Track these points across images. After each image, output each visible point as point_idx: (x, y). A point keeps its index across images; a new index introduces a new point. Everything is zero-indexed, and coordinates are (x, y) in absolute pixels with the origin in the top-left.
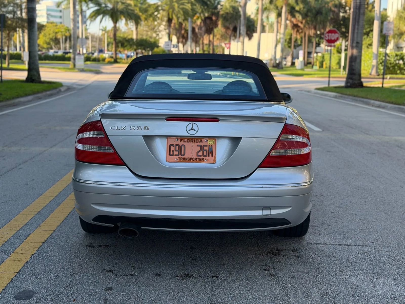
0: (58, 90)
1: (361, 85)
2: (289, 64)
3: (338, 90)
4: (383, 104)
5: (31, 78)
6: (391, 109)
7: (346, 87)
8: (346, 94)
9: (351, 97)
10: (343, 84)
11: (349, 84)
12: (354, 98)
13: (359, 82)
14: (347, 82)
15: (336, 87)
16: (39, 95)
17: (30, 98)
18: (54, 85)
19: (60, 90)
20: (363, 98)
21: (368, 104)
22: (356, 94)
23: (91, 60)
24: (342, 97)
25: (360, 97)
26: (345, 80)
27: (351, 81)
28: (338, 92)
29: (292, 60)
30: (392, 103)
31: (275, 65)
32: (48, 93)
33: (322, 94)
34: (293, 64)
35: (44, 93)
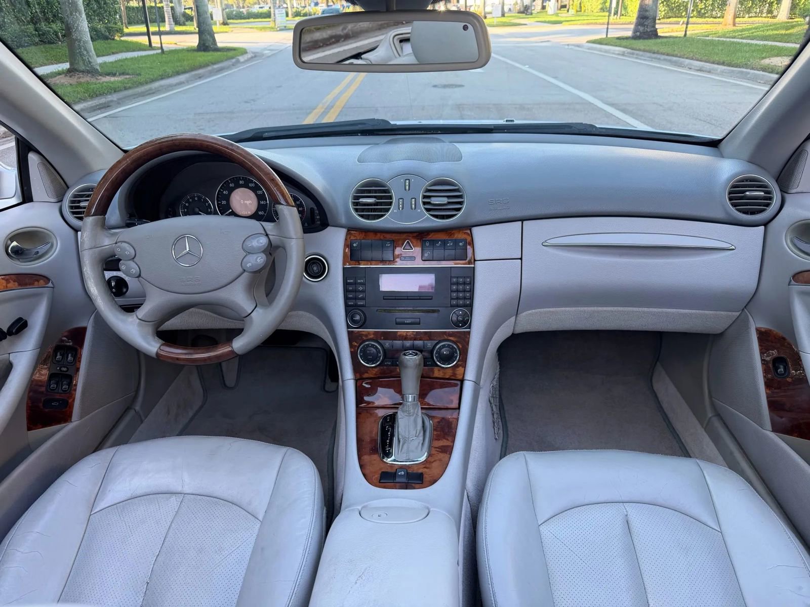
0: (234, 60)
1: (654, 35)
2: (539, 8)
3: (624, 43)
4: (708, 66)
5: (204, 44)
6: (722, 73)
7: (635, 37)
8: (639, 50)
9: (648, 54)
10: (629, 34)
11: (638, 34)
12: (655, 55)
13: (652, 29)
14: (635, 31)
15: (618, 38)
18: (230, 54)
19: (238, 61)
20: (668, 55)
21: (680, 65)
22: (655, 48)
24: (633, 54)
25: (663, 54)
26: (632, 26)
27: (641, 29)
28: (625, 47)
29: (543, 3)
30: (723, 64)
31: (522, 9)
32: (216, 66)
33: (600, 50)
34: (544, 8)
35: (209, 68)
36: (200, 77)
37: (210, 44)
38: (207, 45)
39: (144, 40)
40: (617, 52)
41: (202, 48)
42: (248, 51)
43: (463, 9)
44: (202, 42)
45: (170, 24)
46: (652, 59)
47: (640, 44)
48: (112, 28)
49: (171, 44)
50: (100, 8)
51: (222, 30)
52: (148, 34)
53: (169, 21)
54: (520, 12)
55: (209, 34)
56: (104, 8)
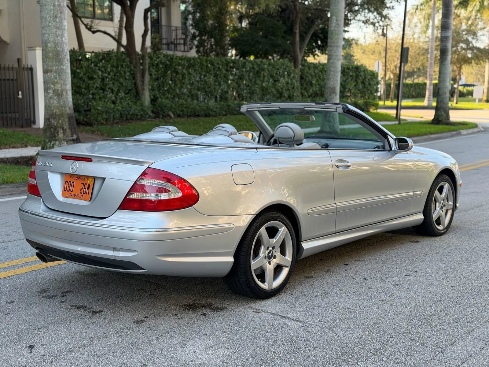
5: (438, 119)
18: (456, 127)
37: (443, 118)
38: (440, 119)
39: (393, 112)
41: (435, 122)
42: (479, 126)
44: (436, 117)
45: (429, 100)
48: (370, 102)
49: (417, 117)
50: (364, 88)
51: (479, 107)
52: (397, 108)
53: (429, 98)
55: (444, 111)
56: (367, 88)
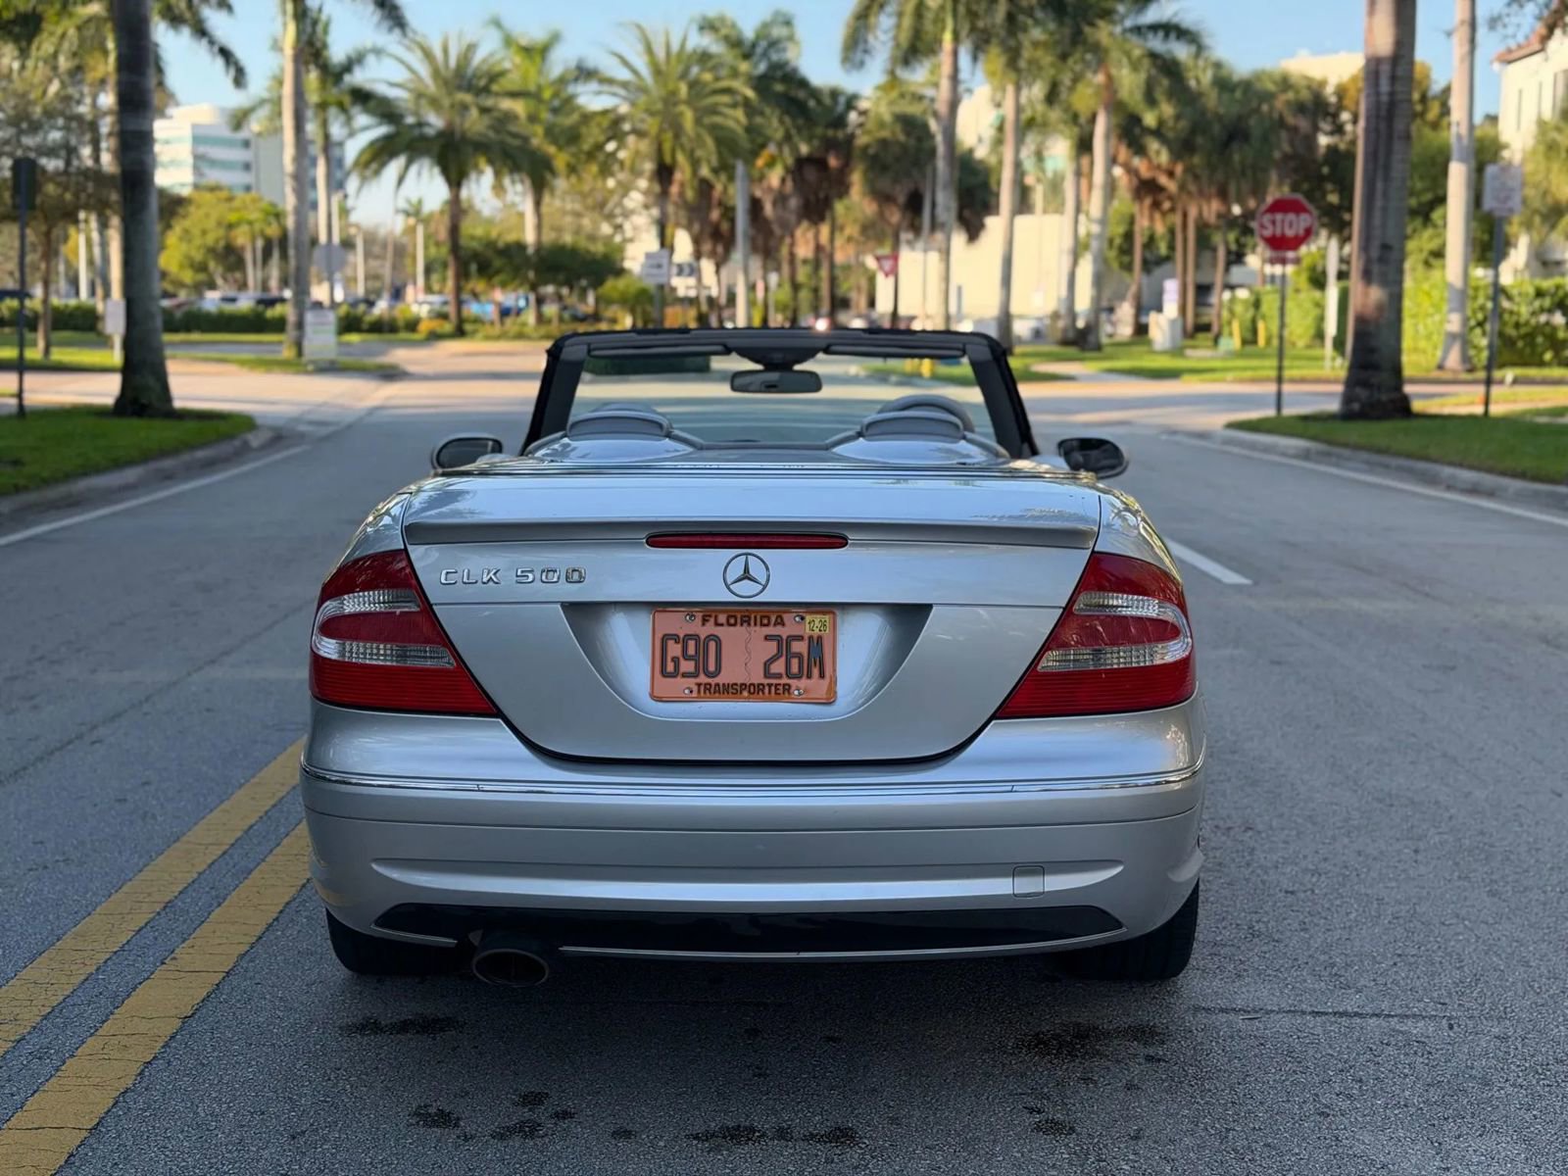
0: (237, 443)
1: (1401, 408)
2: (1126, 330)
3: (1315, 428)
4: (1488, 480)
5: (135, 401)
6: (1519, 499)
7: (1347, 416)
8: (1345, 445)
9: (1365, 455)
10: (1334, 406)
11: (1356, 406)
12: (1378, 458)
13: (1394, 395)
14: (1348, 399)
15: (1305, 418)
16: (167, 464)
17: (131, 474)
18: (223, 426)
19: (246, 446)
20: (1410, 456)
21: (1431, 480)
22: (1383, 442)
23: (365, 326)
24: (1328, 454)
25: (1398, 454)
26: (1339, 388)
27: (1362, 393)
28: (1314, 438)
29: (1137, 316)
30: (1522, 475)
31: (1071, 335)
32: (200, 454)
33: (1253, 446)
34: (1141, 330)
35: (186, 457)
36: (168, 477)
38: (144, 401)
40: (1292, 452)
42: (258, 422)
43: (886, 324)
46: (1371, 468)
47: (1357, 431)
54: (1065, 342)
